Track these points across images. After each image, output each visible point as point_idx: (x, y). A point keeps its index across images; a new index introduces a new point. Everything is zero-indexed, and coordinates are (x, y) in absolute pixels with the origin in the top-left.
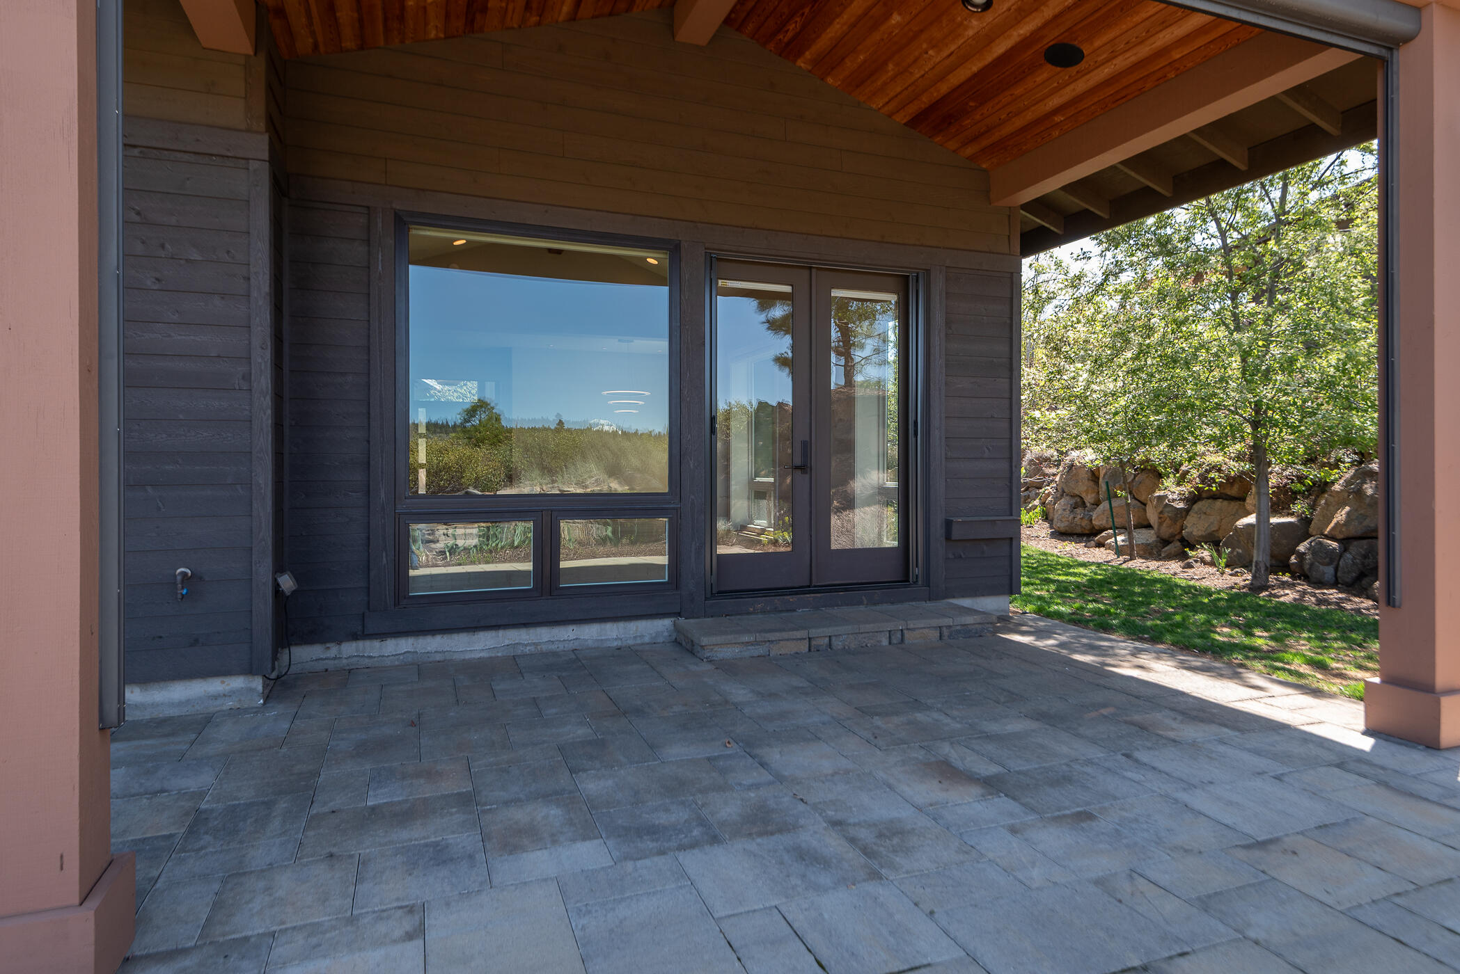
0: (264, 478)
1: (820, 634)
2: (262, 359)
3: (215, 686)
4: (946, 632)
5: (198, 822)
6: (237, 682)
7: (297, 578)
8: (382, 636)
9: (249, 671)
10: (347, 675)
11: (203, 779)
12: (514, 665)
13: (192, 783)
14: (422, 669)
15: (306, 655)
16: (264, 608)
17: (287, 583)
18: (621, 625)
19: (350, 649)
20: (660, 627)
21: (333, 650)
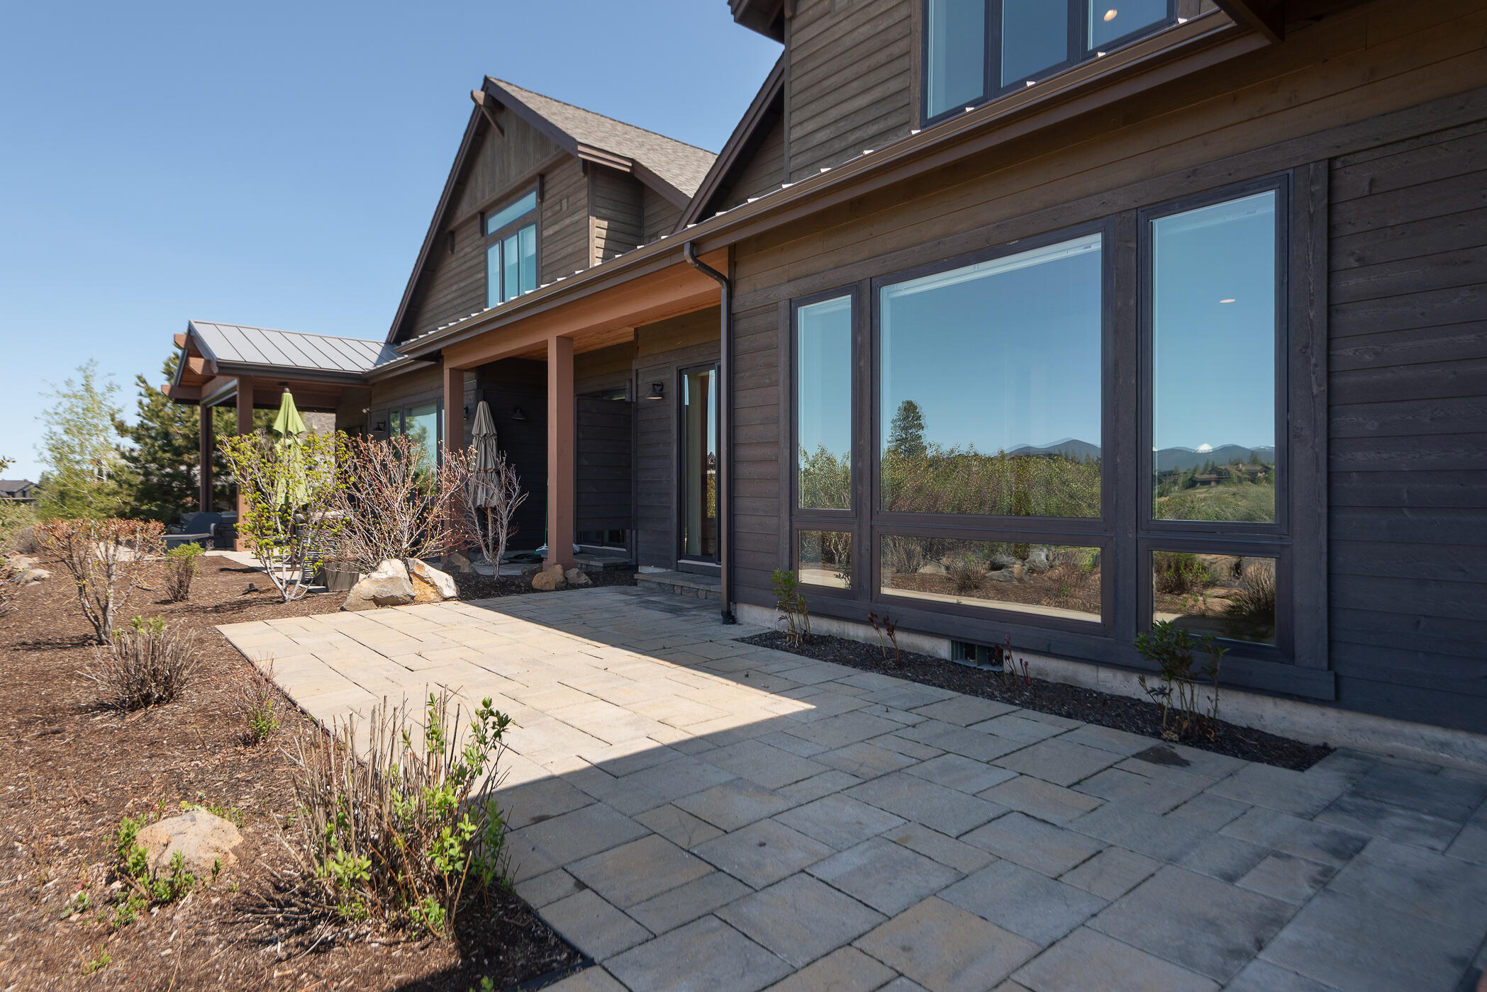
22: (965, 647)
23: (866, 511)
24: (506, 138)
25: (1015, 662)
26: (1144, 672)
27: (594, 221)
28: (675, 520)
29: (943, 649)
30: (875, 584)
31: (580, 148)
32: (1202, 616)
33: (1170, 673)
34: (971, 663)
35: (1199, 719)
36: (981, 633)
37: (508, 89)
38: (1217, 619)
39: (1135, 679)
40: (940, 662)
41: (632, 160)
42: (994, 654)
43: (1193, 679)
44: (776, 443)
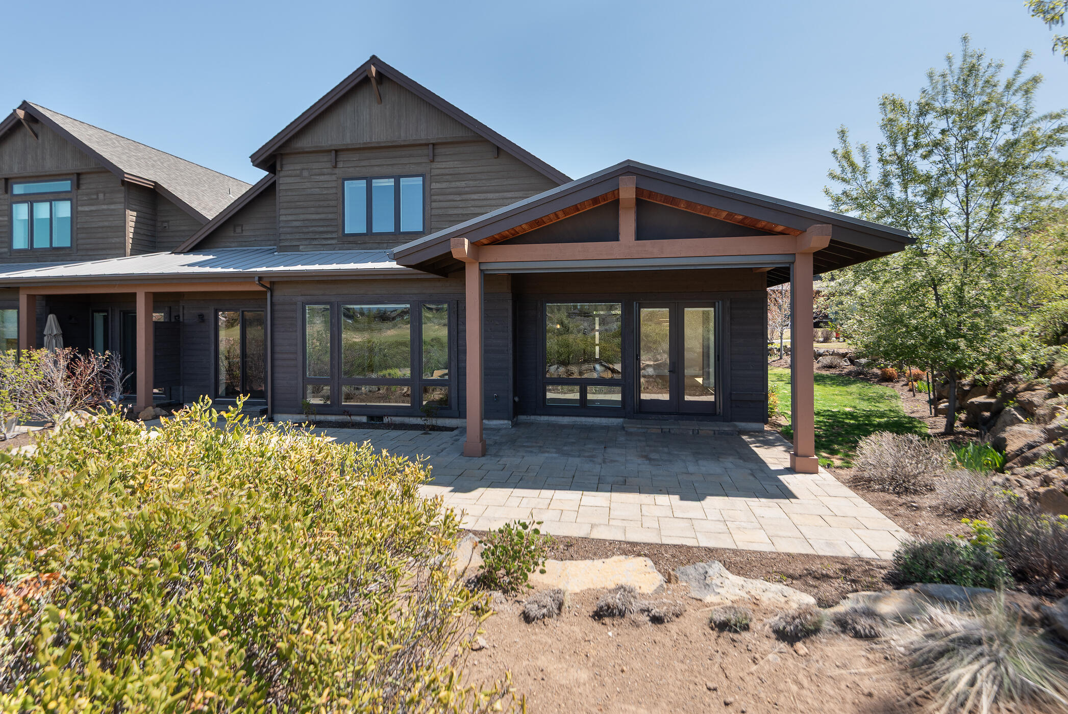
0: (511, 374)
1: (666, 427)
2: (510, 346)
3: (502, 422)
4: (716, 432)
5: (496, 443)
6: (506, 422)
7: (519, 398)
8: (540, 415)
9: (508, 419)
10: (531, 424)
11: (498, 438)
12: (572, 426)
13: (495, 438)
14: (549, 425)
15: (522, 418)
16: (511, 404)
17: (517, 399)
18: (607, 419)
19: (533, 417)
20: (620, 421)
21: (529, 418)
22: (371, 418)
23: (336, 378)
24: (40, 141)
25: (386, 420)
26: (421, 417)
27: (129, 212)
28: (213, 381)
29: (364, 419)
30: (339, 402)
31: (126, 175)
32: (433, 401)
33: (428, 416)
34: (373, 422)
35: (433, 426)
36: (377, 413)
37: (40, 110)
38: (437, 401)
39: (419, 419)
40: (364, 423)
41: (155, 182)
42: (381, 418)
43: (433, 417)
44: (296, 353)
